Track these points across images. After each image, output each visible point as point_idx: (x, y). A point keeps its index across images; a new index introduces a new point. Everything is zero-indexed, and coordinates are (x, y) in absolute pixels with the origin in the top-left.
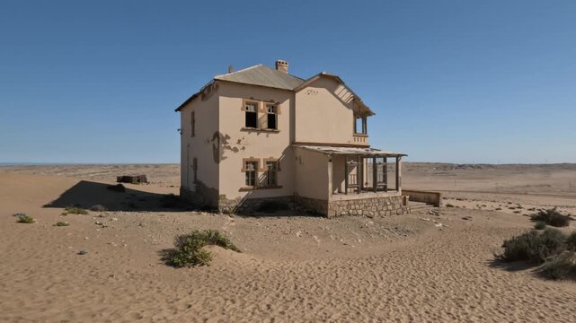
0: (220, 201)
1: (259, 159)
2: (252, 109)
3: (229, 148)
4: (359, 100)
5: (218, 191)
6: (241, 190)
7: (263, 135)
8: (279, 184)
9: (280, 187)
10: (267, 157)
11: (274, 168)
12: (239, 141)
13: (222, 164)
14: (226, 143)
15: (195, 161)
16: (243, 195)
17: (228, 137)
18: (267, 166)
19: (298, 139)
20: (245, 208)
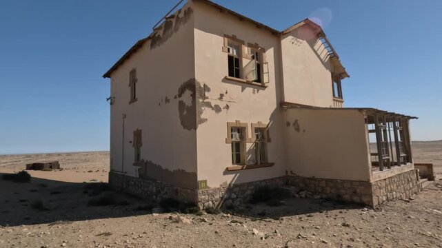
0: (200, 191)
1: (247, 124)
2: (233, 52)
3: (208, 105)
4: (338, 58)
5: (195, 175)
6: (227, 171)
7: (249, 90)
8: (270, 161)
9: (272, 165)
10: (255, 122)
11: (263, 137)
12: (222, 95)
13: (200, 129)
14: (204, 97)
15: (138, 134)
16: (229, 179)
17: (206, 88)
18: (255, 134)
19: (287, 99)
20: (233, 200)
